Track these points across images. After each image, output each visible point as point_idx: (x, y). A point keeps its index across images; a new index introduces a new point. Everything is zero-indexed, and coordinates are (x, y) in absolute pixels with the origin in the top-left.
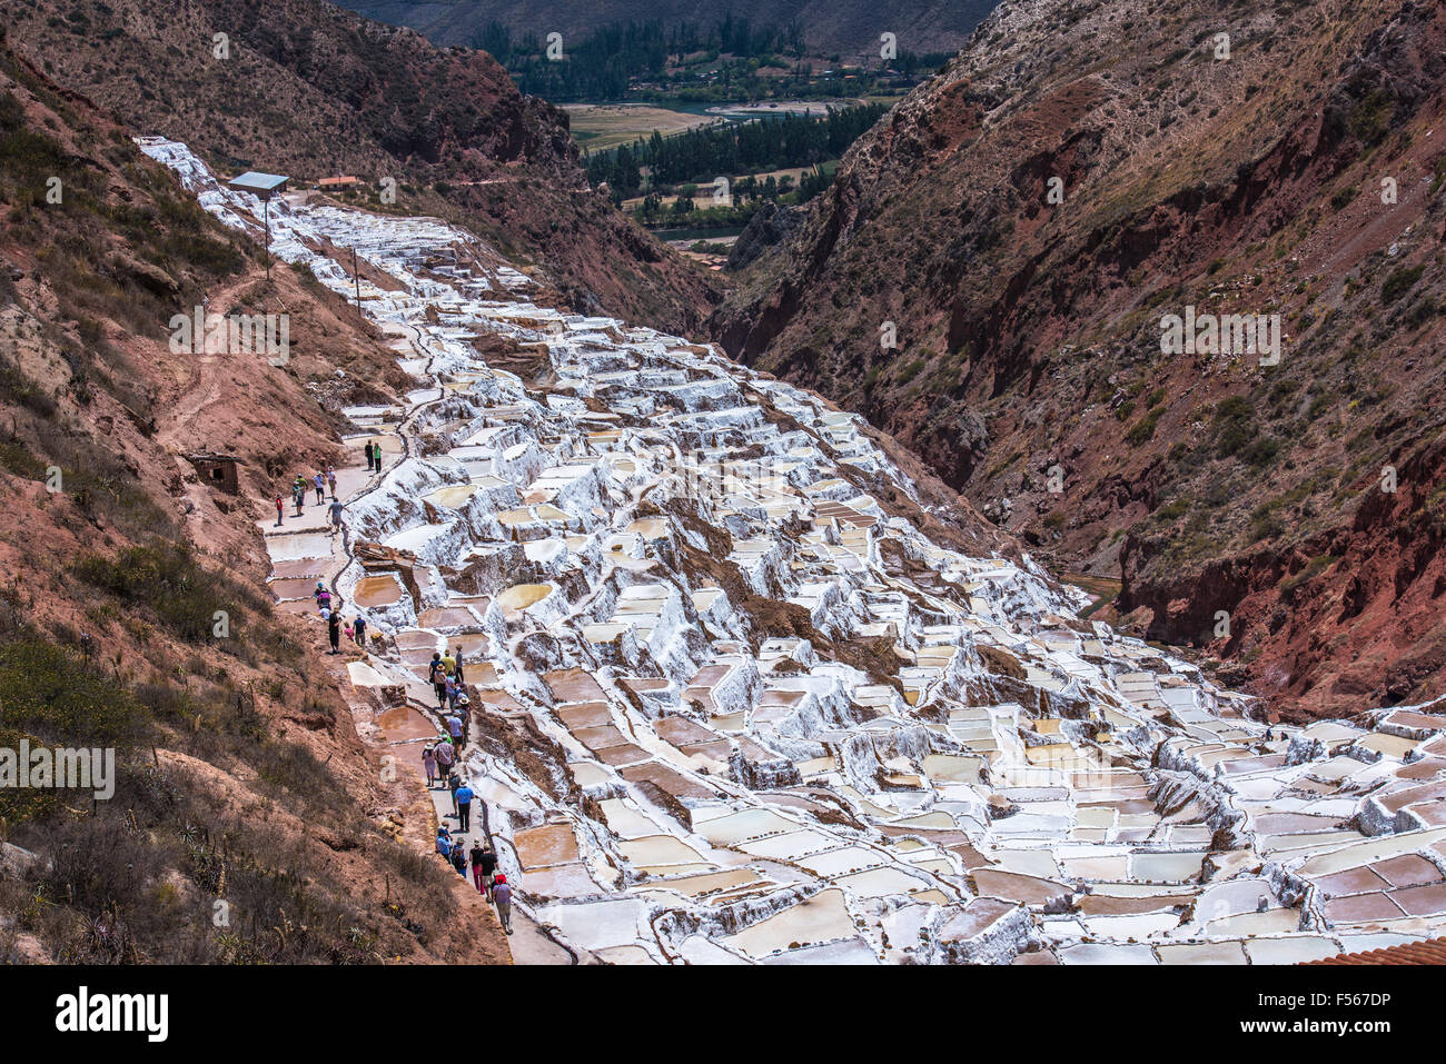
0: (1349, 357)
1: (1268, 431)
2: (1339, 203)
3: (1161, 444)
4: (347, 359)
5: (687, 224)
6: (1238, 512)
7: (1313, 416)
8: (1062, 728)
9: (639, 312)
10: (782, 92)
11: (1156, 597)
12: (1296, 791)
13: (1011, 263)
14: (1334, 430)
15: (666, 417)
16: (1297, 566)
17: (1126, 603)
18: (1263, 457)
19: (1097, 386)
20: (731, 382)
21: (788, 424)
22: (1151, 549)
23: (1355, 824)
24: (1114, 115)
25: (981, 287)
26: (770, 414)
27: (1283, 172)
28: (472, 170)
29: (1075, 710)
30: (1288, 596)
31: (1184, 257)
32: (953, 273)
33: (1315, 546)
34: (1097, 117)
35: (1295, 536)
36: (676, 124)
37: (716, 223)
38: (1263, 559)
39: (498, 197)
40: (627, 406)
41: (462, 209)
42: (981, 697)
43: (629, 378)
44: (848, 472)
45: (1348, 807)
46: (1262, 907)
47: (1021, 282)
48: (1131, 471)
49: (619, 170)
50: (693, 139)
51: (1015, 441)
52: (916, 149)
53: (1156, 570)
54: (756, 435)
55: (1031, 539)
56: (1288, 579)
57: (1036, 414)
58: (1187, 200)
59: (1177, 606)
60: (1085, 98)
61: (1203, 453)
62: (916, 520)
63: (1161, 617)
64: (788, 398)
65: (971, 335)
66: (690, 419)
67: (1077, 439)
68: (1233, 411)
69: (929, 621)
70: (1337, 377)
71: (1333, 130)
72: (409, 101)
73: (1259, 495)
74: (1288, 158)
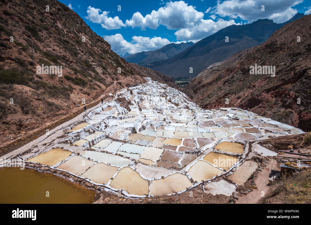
0: (216, 92)
1: (210, 96)
2: (217, 84)
3: (204, 97)
4: (140, 81)
5: (181, 87)
6: (208, 101)
7: (214, 95)
8: (190, 111)
9: (173, 87)
10: (188, 81)
11: (202, 106)
12: (203, 115)
13: (197, 87)
14: (215, 96)
15: (173, 93)
16: (211, 104)
17: (201, 106)
18: (210, 98)
19: (201, 94)
20: (177, 91)
21: (181, 94)
22: (202, 103)
23: (207, 118)
24: (204, 79)
25: (195, 89)
26: (179, 93)
27: (213, 82)
28: (169, 83)
29: (191, 110)
30: (211, 106)
31: (207, 87)
32: (194, 88)
33: (213, 103)
34: (203, 80)
35: (211, 102)
36: (181, 82)
37: (183, 87)
38: (209, 104)
39: (170, 84)
40: (171, 92)
41: (167, 84)
42: (185, 108)
43: (171, 90)
44: (184, 97)
45: (207, 116)
46: (194, 124)
47: (197, 88)
48: (202, 99)
49: (178, 84)
50: (182, 83)
51: (195, 97)
52: (193, 82)
53: (202, 104)
54: (178, 94)
55: (195, 102)
56: (211, 105)
57: (197, 95)
58: (207, 84)
59: (204, 106)
60: (203, 78)
61: (206, 97)
62: (188, 100)
63: (202, 107)
64: (181, 92)
65: (194, 91)
66: (174, 93)
67: (199, 96)
68: (208, 95)
69: (182, 103)
70: (215, 93)
71: (217, 79)
72: (166, 79)
73: (210, 100)
74: (214, 81)
